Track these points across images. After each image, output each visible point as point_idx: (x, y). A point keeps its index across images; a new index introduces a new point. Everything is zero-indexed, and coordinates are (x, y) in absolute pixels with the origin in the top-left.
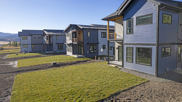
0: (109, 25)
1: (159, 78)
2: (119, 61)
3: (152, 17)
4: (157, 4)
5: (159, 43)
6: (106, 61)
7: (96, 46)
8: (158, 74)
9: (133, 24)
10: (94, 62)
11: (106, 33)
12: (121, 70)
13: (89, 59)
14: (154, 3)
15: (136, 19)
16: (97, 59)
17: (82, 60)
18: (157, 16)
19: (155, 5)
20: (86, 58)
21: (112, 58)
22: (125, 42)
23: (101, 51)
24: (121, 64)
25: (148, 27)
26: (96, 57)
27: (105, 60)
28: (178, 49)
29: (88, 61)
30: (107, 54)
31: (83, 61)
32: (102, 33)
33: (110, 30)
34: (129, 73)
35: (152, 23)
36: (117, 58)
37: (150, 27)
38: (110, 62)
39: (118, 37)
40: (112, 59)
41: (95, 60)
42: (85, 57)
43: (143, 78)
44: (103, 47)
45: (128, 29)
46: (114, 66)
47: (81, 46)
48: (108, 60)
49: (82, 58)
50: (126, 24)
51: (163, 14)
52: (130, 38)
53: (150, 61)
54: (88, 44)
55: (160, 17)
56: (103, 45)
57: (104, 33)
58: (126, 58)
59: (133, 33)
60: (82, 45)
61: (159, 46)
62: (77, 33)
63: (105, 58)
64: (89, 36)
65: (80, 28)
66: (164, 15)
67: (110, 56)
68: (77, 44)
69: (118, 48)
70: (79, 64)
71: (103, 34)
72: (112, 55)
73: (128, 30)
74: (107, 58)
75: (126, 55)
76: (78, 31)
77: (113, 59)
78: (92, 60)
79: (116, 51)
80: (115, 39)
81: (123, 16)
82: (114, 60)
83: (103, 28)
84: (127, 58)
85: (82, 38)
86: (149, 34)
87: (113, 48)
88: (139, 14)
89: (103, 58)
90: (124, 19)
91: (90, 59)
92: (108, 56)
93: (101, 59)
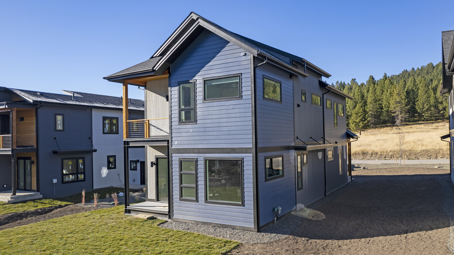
0: (129, 98)
1: (263, 234)
2: (158, 200)
3: (241, 82)
4: (251, 52)
5: (259, 146)
6: (120, 204)
7: (83, 159)
8: (261, 225)
9: (195, 97)
10: (78, 211)
11: (117, 119)
12: (165, 225)
13: (59, 203)
14: (245, 49)
15: (202, 85)
16: (89, 200)
17: (33, 209)
18: (251, 81)
19: (245, 54)
20: (47, 201)
21: (137, 194)
22: (175, 145)
23: (100, 174)
24: (166, 210)
25: (231, 107)
26: (83, 193)
27: (116, 202)
28: (296, 160)
29: (56, 211)
30: (121, 184)
31: (36, 213)
32: (104, 118)
33: (130, 112)
34: (189, 231)
35: (241, 97)
36: (152, 193)
37: (238, 106)
38: (132, 206)
39: (154, 133)
40: (137, 198)
41: (82, 205)
42: (45, 198)
43: (225, 240)
44: (109, 162)
45: (182, 110)
46: (146, 218)
47: (28, 161)
48: (126, 201)
49: (32, 203)
50: (177, 96)
51: (264, 78)
52: (187, 134)
53: (239, 195)
54: (55, 152)
55: (257, 84)
56: (109, 157)
57: (111, 119)
58: (178, 189)
59: (196, 121)
60: (34, 159)
61: (259, 154)
62: (13, 116)
63: (114, 195)
64: (60, 127)
65: (25, 102)
66: (266, 80)
67: (130, 187)
68: (10, 153)
69: (156, 164)
70: (20, 224)
71: (107, 122)
72: (137, 185)
73: (183, 113)
74: (121, 194)
75: (178, 181)
76: (17, 112)
77: (141, 196)
78: (72, 206)
79: (151, 172)
80: (146, 138)
81: (169, 73)
82: (143, 198)
83: (108, 103)
84: (181, 189)
85: (35, 134)
86: (235, 124)
87: (139, 165)
88: (209, 72)
89: (107, 196)
90: (172, 81)
91: (64, 203)
92: (126, 190)
93: (102, 198)
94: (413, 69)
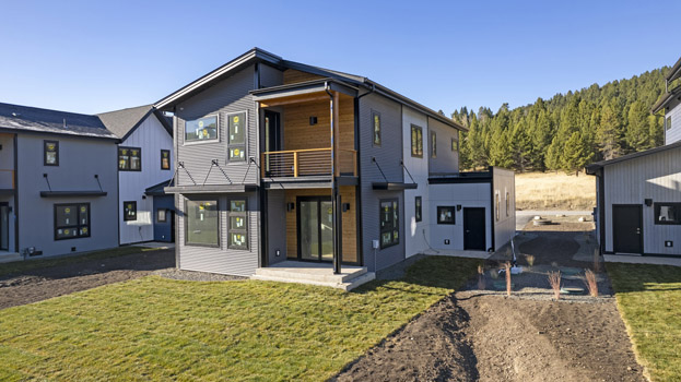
7: (397, 202)
94: (570, 92)
